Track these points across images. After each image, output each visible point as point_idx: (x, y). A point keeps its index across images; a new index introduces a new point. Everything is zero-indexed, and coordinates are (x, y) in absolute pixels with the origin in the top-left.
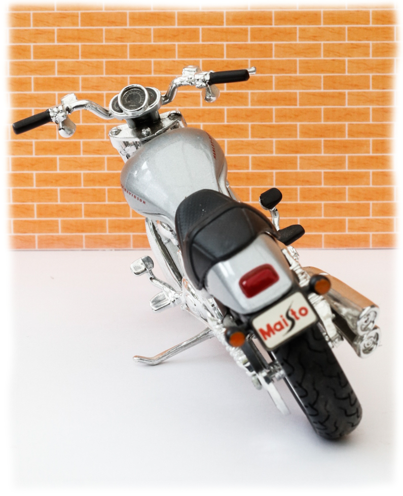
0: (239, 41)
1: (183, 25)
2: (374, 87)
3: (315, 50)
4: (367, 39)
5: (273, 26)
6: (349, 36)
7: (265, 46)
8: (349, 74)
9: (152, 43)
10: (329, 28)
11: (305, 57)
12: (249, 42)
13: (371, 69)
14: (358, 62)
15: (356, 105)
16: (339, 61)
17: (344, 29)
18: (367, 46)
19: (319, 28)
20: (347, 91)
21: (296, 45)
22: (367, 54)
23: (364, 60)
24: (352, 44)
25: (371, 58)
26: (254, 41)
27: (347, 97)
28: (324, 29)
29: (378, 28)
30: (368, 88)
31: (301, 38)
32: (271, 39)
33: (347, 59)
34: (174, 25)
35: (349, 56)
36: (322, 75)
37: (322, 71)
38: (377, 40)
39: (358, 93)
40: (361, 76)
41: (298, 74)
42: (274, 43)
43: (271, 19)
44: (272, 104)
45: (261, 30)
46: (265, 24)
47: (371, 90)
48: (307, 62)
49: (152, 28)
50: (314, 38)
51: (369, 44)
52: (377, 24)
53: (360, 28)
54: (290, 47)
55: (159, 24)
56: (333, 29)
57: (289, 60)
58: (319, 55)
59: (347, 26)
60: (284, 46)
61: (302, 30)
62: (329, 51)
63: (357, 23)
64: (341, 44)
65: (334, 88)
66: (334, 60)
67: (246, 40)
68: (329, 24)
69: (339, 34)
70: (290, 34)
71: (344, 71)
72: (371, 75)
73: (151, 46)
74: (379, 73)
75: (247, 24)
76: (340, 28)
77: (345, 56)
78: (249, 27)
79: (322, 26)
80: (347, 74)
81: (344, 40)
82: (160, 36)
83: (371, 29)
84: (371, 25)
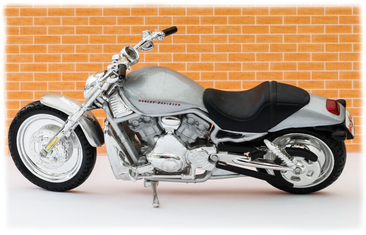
0: (180, 34)
1: (149, 24)
2: (257, 60)
3: (223, 39)
4: (253, 32)
5: (200, 25)
6: (243, 31)
7: (195, 36)
8: (243, 53)
9: (131, 35)
10: (232, 26)
11: (218, 42)
12: (186, 34)
13: (256, 50)
14: (248, 46)
15: (247, 70)
16: (238, 45)
17: (240, 27)
18: (253, 37)
19: (226, 26)
20: (242, 62)
21: (213, 36)
22: (254, 41)
23: (252, 44)
24: (245, 35)
25: (255, 43)
26: (189, 33)
27: (242, 66)
28: (229, 27)
29: (259, 27)
30: (254, 60)
31: (216, 32)
32: (199, 33)
33: (242, 44)
34: (143, 24)
35: (243, 42)
36: (228, 53)
37: (228, 51)
38: (259, 33)
39: (249, 63)
40: (250, 54)
41: (214, 53)
42: (200, 35)
43: (198, 21)
44: (199, 70)
45: (193, 27)
46: (195, 24)
47: (256, 62)
48: (219, 46)
49: (131, 26)
50: (223, 32)
51: (254, 35)
52: (259, 24)
53: (249, 26)
54: (209, 37)
55: (135, 24)
56: (234, 27)
57: (209, 45)
58: (226, 42)
59: (242, 25)
60: (206, 37)
61: (216, 27)
62: (232, 39)
63: (248, 24)
64: (238, 35)
65: (235, 61)
66: (234, 45)
67: (185, 33)
68: (232, 24)
69: (238, 29)
70: (209, 30)
71: (240, 51)
72: (256, 53)
73: (130, 36)
74: (260, 52)
75: (185, 24)
76: (238, 26)
77: (241, 42)
78: (186, 26)
79: (228, 25)
80: (242, 52)
81: (240, 33)
82: (135, 31)
83: (255, 27)
84: (256, 25)
